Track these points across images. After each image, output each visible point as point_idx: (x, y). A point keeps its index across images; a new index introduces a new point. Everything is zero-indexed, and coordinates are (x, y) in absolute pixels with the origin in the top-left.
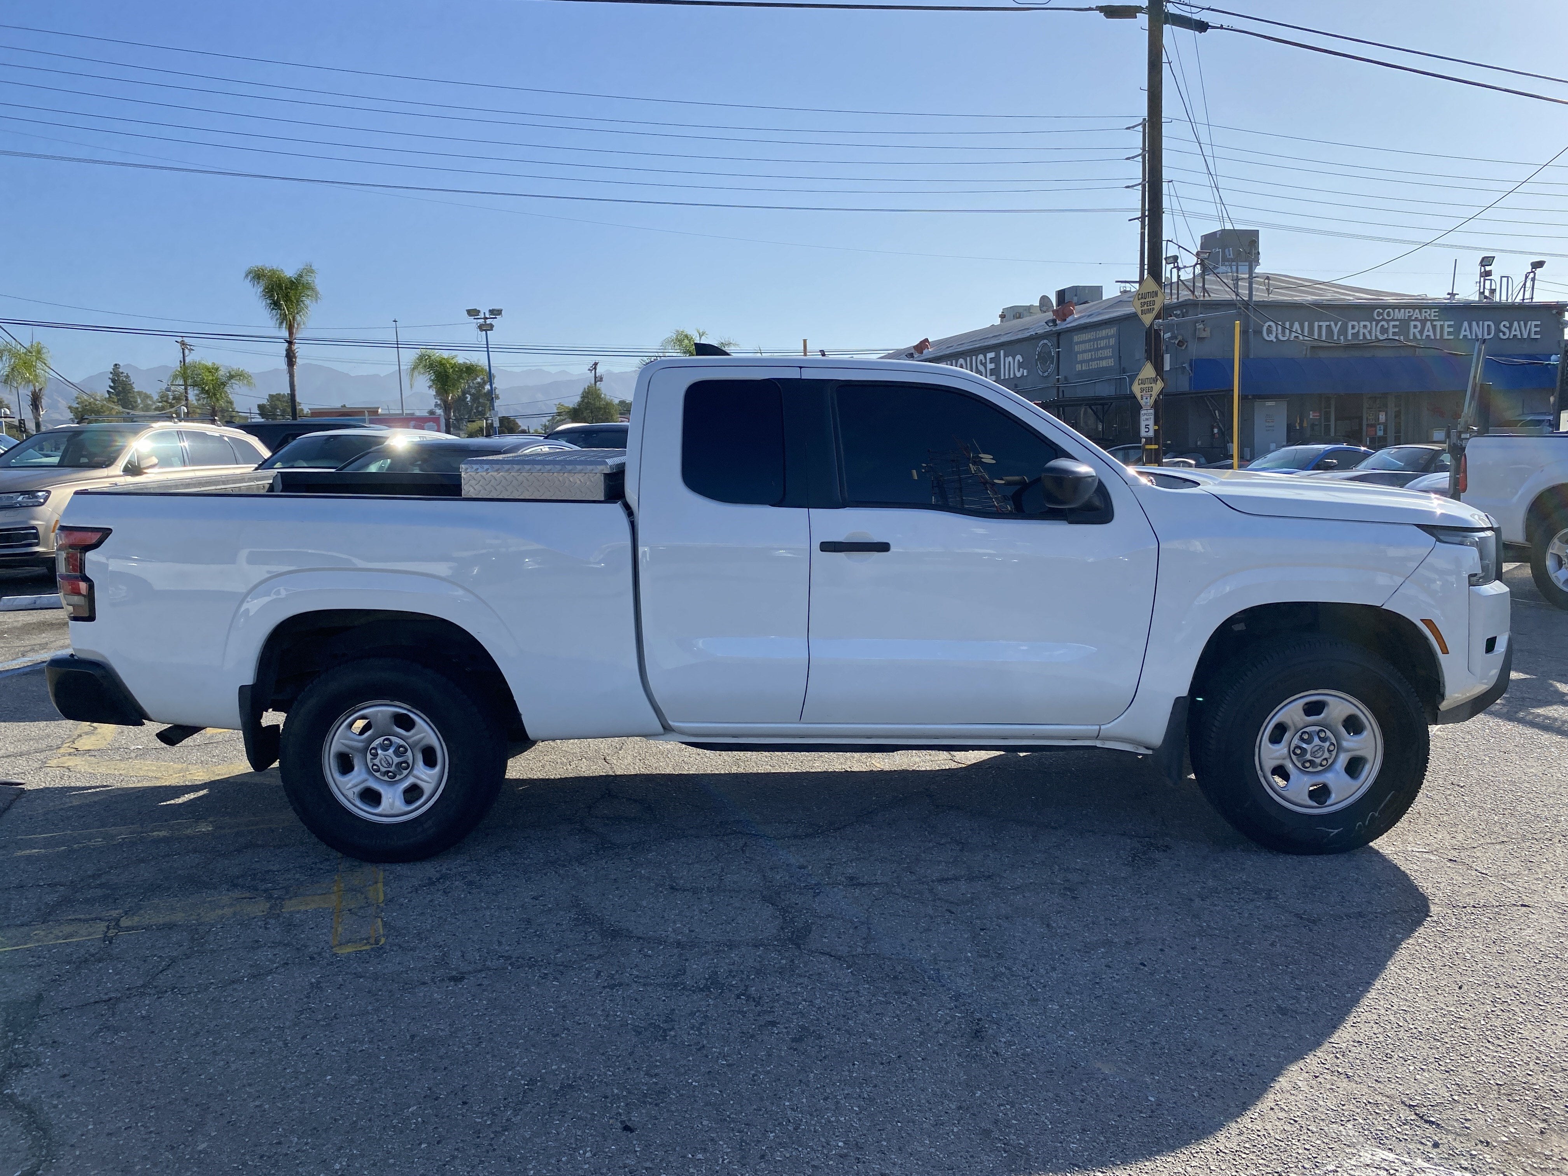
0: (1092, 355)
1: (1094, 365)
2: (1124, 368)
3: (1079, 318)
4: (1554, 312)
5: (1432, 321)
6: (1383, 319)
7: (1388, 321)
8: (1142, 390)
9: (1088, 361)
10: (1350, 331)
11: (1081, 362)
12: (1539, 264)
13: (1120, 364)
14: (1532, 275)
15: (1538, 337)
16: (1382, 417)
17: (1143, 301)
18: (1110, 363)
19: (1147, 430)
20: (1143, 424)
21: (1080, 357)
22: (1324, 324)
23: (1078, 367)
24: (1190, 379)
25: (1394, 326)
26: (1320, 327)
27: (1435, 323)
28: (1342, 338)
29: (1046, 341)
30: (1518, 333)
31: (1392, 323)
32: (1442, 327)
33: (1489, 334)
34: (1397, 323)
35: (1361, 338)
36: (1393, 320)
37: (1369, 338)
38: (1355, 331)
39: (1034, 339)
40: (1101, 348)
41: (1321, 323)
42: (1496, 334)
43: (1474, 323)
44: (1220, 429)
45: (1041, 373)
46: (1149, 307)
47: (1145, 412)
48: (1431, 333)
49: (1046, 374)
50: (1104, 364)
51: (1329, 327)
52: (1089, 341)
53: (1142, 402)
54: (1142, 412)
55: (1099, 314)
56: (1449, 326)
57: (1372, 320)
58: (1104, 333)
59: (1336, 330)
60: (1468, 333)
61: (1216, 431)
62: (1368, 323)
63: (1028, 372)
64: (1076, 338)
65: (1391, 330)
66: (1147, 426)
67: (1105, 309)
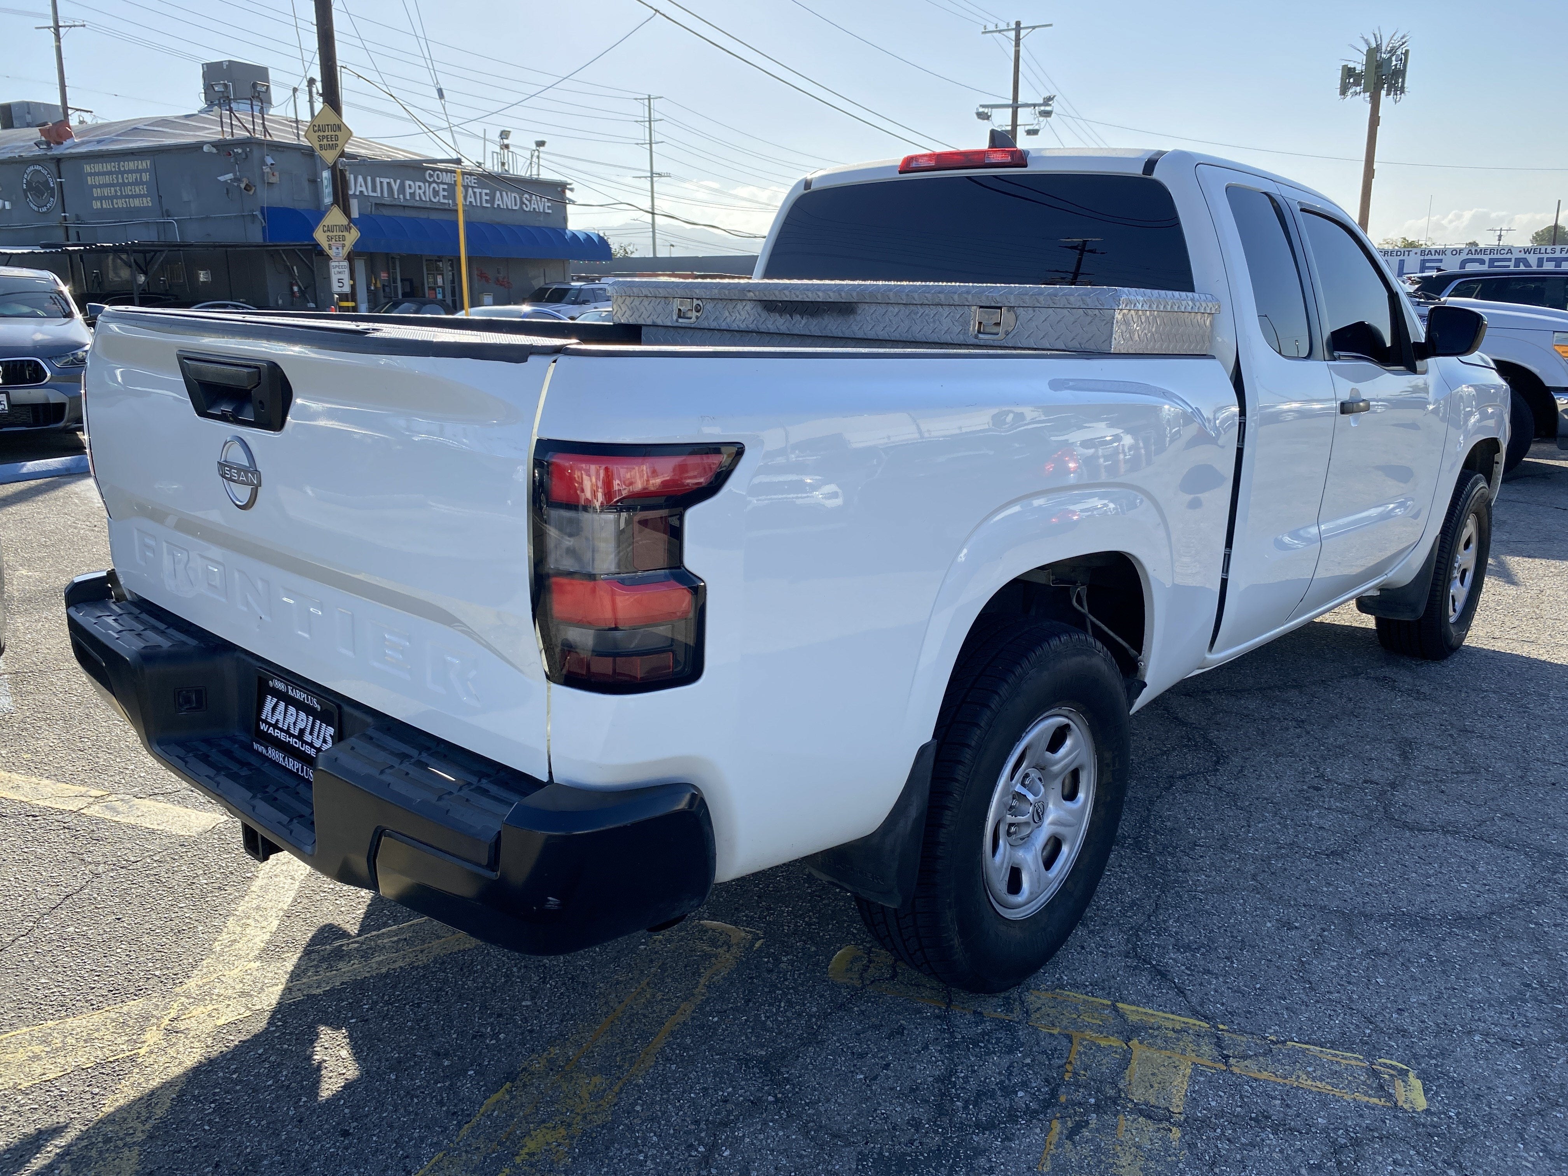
0: (116, 191)
1: (120, 204)
2: (167, 211)
3: (83, 143)
4: (559, 189)
5: (473, 187)
6: (434, 182)
7: (438, 183)
8: (329, 239)
9: (111, 198)
10: (408, 191)
11: (101, 199)
12: (540, 144)
13: (161, 207)
14: (536, 153)
15: (550, 211)
16: (440, 280)
17: (321, 134)
18: (147, 202)
19: (341, 285)
20: (334, 278)
21: (97, 192)
22: (385, 181)
23: (97, 205)
24: (264, 228)
25: (444, 190)
26: (381, 182)
27: (475, 190)
28: (401, 196)
29: (38, 168)
30: (536, 207)
31: (442, 186)
32: (480, 193)
33: (516, 205)
34: (446, 187)
35: (418, 198)
36: (442, 183)
37: (424, 199)
38: (412, 191)
39: (16, 163)
40: (129, 184)
41: (382, 180)
42: (521, 207)
43: (504, 193)
44: (300, 288)
45: (36, 209)
46: (331, 143)
47: (337, 264)
48: (473, 200)
49: (44, 209)
50: (136, 203)
51: (389, 184)
52: (110, 173)
53: (332, 253)
54: (332, 264)
55: (113, 141)
56: (486, 194)
57: (425, 181)
58: (131, 165)
59: (395, 188)
60: (500, 203)
61: (296, 289)
62: (421, 184)
63: (12, 204)
64: (88, 168)
65: (442, 193)
66: (340, 281)
67: (118, 135)
